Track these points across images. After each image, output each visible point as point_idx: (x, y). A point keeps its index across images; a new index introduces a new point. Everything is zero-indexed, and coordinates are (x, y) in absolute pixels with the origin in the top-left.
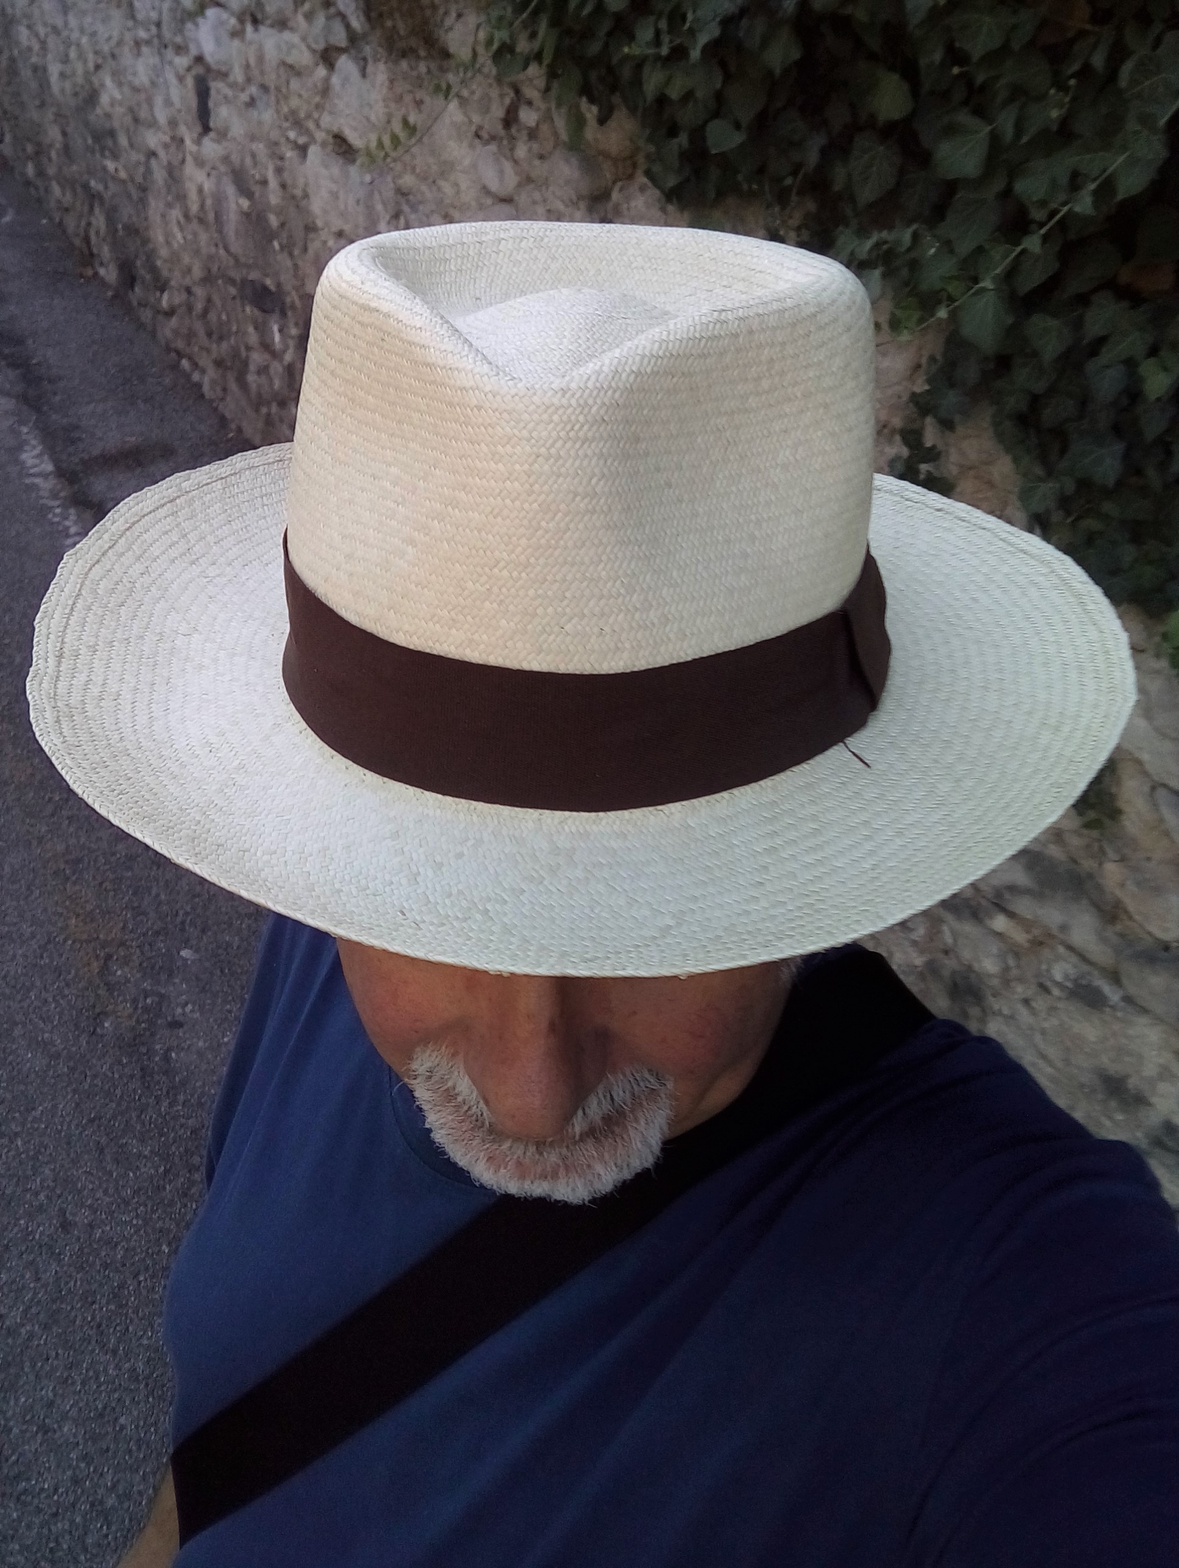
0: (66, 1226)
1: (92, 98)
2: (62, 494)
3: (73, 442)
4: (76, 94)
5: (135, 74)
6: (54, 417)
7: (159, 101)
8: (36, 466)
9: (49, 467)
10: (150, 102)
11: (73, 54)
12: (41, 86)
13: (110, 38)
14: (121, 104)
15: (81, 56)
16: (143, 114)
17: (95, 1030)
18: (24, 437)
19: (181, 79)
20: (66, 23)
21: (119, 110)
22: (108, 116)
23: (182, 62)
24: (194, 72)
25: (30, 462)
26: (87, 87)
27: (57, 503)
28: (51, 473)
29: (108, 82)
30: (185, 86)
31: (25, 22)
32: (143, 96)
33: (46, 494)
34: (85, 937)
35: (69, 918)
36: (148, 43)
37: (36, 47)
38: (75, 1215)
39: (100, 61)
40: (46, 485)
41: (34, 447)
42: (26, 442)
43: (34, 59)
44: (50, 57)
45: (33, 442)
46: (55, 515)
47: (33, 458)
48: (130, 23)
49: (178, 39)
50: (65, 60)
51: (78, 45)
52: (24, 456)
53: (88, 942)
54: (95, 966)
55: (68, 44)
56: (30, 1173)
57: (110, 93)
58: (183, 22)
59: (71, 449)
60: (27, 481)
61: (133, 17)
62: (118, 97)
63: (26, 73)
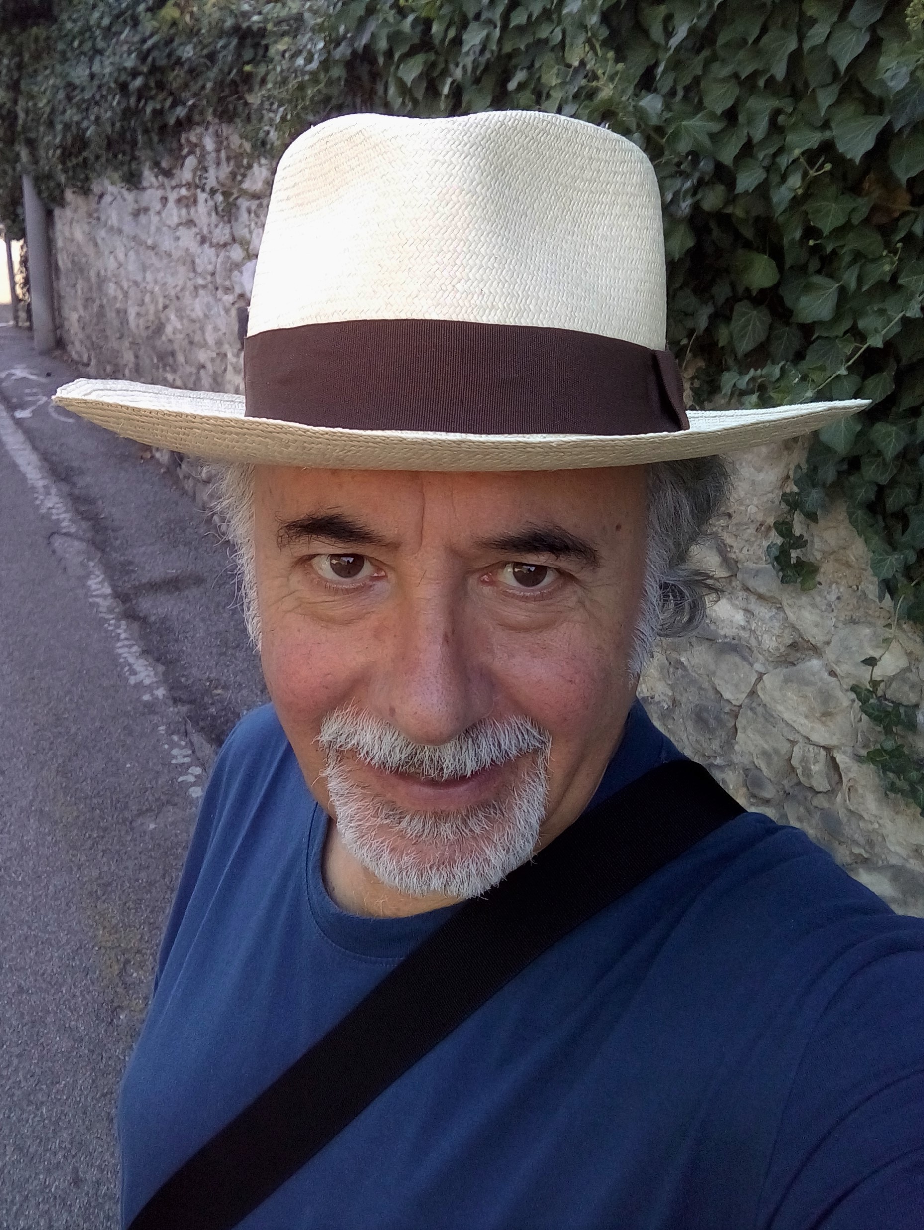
0: (77, 1181)
1: (159, 329)
2: (117, 610)
3: (128, 573)
4: (147, 328)
5: (193, 310)
6: (114, 555)
7: (209, 328)
8: (98, 590)
9: (108, 591)
10: (202, 329)
11: (147, 299)
12: (122, 323)
13: (176, 286)
14: (180, 332)
15: (154, 300)
16: (197, 338)
17: (112, 1020)
18: (91, 569)
19: (227, 311)
20: (144, 278)
21: (179, 336)
22: (170, 341)
23: (229, 299)
24: (236, 306)
25: (94, 587)
26: (156, 322)
27: (112, 616)
28: (109, 595)
29: (172, 317)
30: (230, 317)
31: (114, 279)
32: (198, 325)
33: (105, 610)
34: (109, 944)
35: (98, 929)
36: (204, 287)
37: (120, 297)
38: (85, 1173)
39: (167, 303)
40: (104, 604)
41: (98, 577)
42: (91, 573)
43: (118, 305)
44: (130, 302)
45: (98, 573)
46: (110, 625)
47: (96, 584)
48: (192, 275)
49: (227, 283)
50: (142, 304)
51: (152, 293)
52: (89, 583)
53: (111, 948)
54: (116, 968)
55: (144, 292)
56: (50, 1135)
57: (173, 324)
58: (231, 270)
59: (126, 579)
60: (90, 600)
61: (194, 270)
62: (179, 326)
63: (111, 315)
